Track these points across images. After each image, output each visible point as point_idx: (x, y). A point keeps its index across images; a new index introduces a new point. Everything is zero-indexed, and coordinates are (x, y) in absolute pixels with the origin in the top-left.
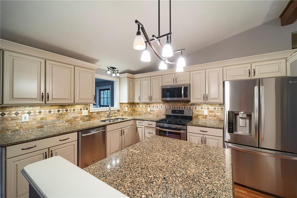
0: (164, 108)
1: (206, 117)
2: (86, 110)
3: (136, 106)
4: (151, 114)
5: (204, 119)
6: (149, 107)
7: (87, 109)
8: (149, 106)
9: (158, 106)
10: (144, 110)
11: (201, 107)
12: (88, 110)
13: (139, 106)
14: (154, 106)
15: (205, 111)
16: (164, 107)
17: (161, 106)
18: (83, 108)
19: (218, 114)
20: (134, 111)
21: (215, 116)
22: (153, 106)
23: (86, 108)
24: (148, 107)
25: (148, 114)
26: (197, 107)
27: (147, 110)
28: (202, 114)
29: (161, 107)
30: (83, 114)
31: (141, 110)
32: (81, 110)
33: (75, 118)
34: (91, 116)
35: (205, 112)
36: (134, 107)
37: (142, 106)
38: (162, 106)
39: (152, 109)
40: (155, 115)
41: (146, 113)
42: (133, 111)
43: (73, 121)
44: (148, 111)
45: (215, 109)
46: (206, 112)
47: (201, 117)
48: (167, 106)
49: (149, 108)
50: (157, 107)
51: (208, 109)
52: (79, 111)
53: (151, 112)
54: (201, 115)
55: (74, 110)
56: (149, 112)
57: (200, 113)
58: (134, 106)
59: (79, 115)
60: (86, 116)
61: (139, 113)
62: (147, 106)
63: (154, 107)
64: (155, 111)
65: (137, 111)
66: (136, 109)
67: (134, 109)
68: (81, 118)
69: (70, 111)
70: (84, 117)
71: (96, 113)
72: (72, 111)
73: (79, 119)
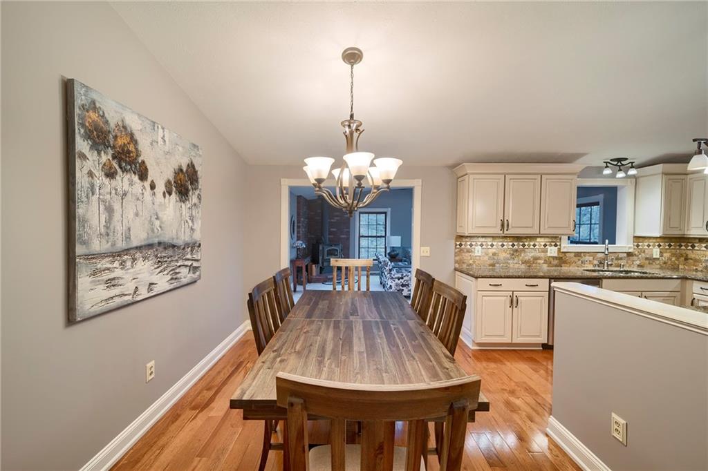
2: (553, 248)
3: (693, 246)
7: (556, 245)
12: (559, 247)
18: (549, 243)
20: (686, 259)
23: (553, 244)
30: (549, 254)
32: (545, 245)
33: (536, 259)
34: (564, 258)
36: (683, 247)
42: (683, 258)
43: (532, 262)
52: (543, 248)
55: (534, 245)
58: (686, 246)
59: (542, 255)
60: (554, 258)
65: (696, 261)
66: (691, 255)
67: (685, 255)
68: (545, 260)
69: (529, 246)
70: (551, 259)
71: (573, 254)
72: (532, 247)
73: (543, 261)
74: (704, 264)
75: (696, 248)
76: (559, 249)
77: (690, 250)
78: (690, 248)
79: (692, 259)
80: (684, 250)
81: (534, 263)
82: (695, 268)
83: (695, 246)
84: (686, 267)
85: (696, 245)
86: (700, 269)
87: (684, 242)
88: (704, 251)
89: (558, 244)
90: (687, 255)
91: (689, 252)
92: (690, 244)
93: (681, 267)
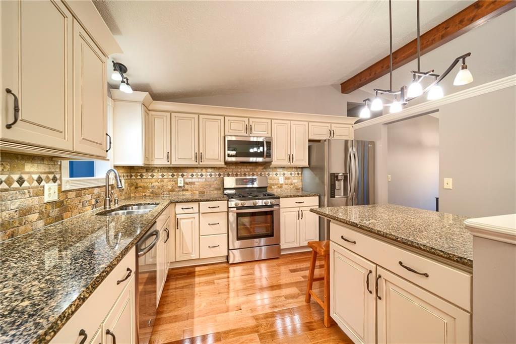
0: (217, 176)
1: (281, 186)
2: (51, 184)
3: (142, 176)
4: (187, 190)
5: (279, 189)
6: (183, 176)
7: (55, 180)
8: (180, 174)
9: (204, 174)
10: (169, 183)
11: (275, 173)
12: (58, 182)
13: (152, 176)
14: (194, 174)
15: (280, 178)
16: (215, 175)
17: (208, 174)
18: (45, 175)
19: (294, 181)
20: (136, 188)
21: (291, 184)
22: (191, 174)
23: (51, 176)
24: (178, 175)
25: (179, 191)
26: (271, 173)
27: (177, 184)
28: (276, 182)
29: (211, 175)
30: (47, 199)
31: (160, 184)
32: (39, 180)
33: (24, 212)
34: (65, 202)
35: (280, 180)
36: (133, 177)
37: (161, 174)
38: (213, 174)
39: (188, 180)
40: (197, 192)
41: (172, 190)
42: (133, 187)
43: (17, 225)
44: (179, 185)
45: (291, 174)
46: (282, 180)
47: (276, 186)
48: (222, 174)
49: (182, 179)
50: (202, 175)
51: (284, 174)
52: (37, 187)
53: (186, 187)
54: (276, 184)
55: (21, 181)
56: (180, 187)
57: (274, 182)
58: (136, 176)
59: (35, 201)
60: (53, 204)
61: (153, 192)
62: (175, 174)
63: (194, 176)
64: (196, 183)
65: (144, 188)
66: (140, 184)
67: (135, 184)
68: (41, 213)
69: (10, 184)
70: (49, 207)
71: (74, 193)
72: (16, 185)
73: (37, 215)
74: (151, 190)
75: (144, 177)
76: (60, 186)
77: (139, 179)
78: (139, 177)
79: (141, 187)
80: (135, 179)
81: (20, 224)
82: (144, 194)
83: (143, 176)
84: (137, 195)
85: (144, 174)
86: (148, 194)
87: (134, 173)
88: (150, 179)
89: (58, 176)
90: (137, 184)
91: (138, 181)
92: (139, 174)
93: (132, 195)
